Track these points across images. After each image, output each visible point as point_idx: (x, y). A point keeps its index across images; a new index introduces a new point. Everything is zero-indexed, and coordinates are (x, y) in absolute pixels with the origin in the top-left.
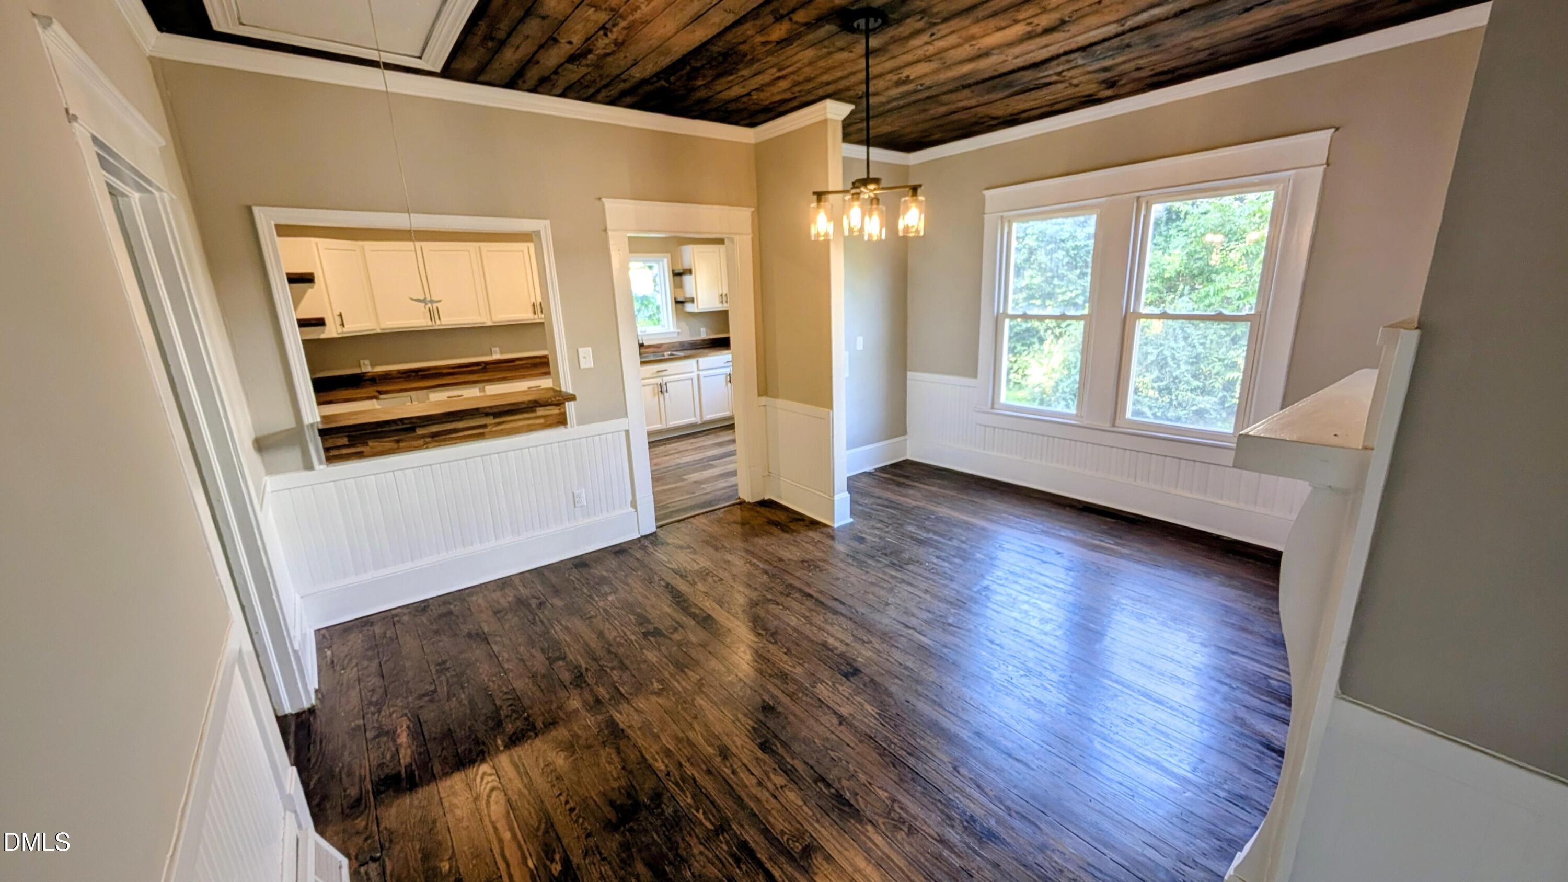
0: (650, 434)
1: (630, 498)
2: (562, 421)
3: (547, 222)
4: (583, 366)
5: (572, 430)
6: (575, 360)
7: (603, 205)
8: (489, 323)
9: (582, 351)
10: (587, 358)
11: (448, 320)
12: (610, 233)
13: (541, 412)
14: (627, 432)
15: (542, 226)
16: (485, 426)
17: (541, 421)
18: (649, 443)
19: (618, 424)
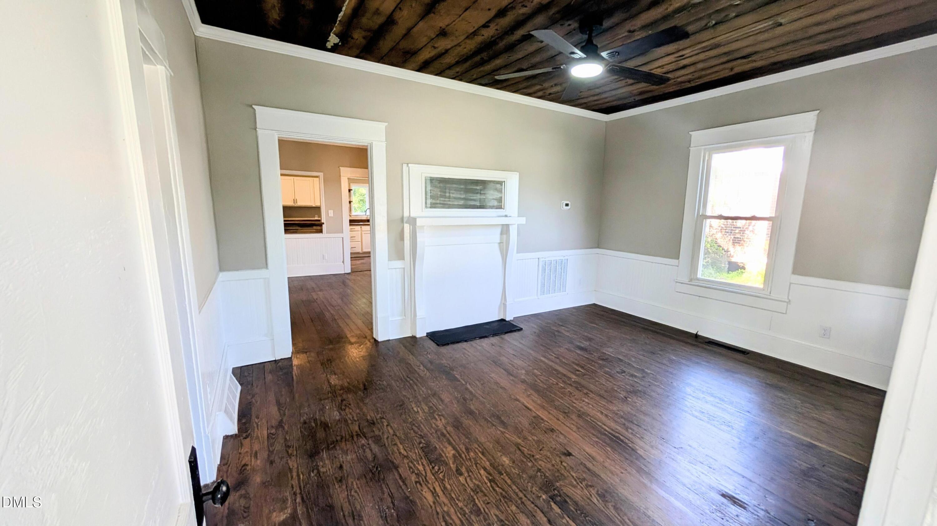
0: (351, 253)
1: (342, 260)
2: (321, 231)
3: (322, 174)
4: (329, 215)
5: (324, 235)
6: (327, 214)
7: (340, 169)
8: (314, 206)
9: (329, 211)
10: (331, 213)
11: (300, 203)
12: (342, 177)
13: (315, 228)
14: (343, 238)
15: (321, 174)
16: (297, 230)
17: (314, 230)
18: (351, 258)
19: (341, 235)
